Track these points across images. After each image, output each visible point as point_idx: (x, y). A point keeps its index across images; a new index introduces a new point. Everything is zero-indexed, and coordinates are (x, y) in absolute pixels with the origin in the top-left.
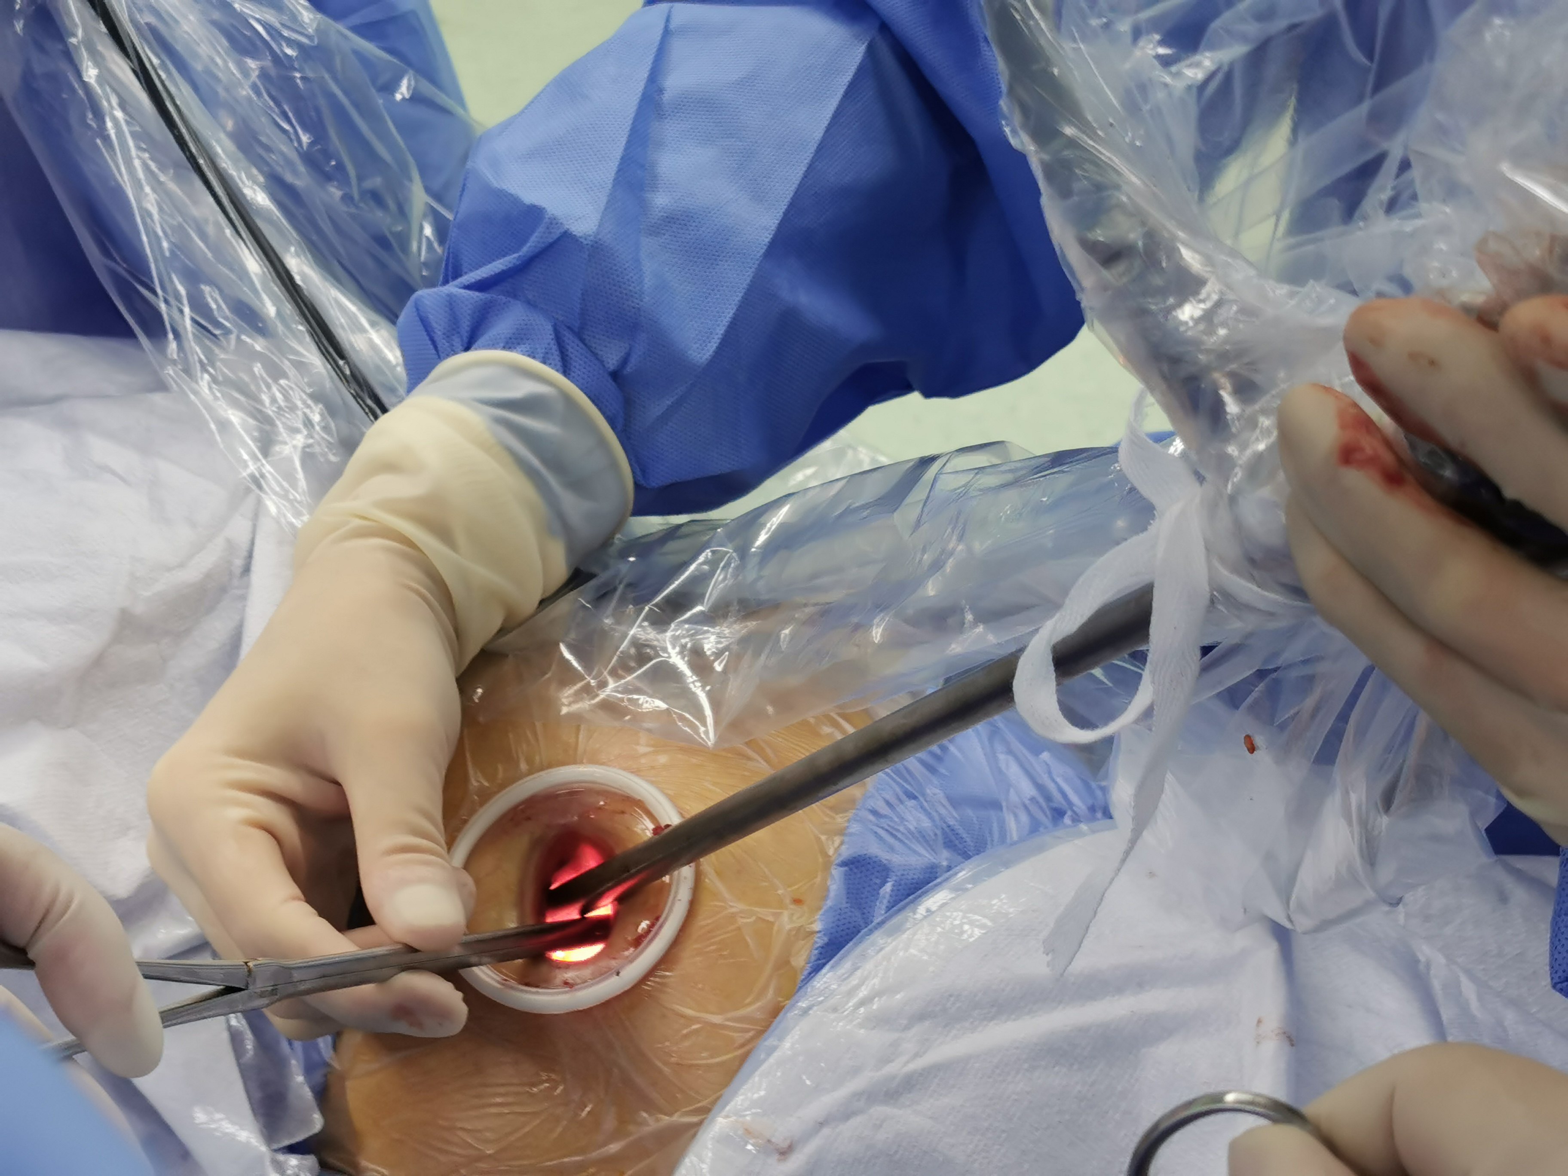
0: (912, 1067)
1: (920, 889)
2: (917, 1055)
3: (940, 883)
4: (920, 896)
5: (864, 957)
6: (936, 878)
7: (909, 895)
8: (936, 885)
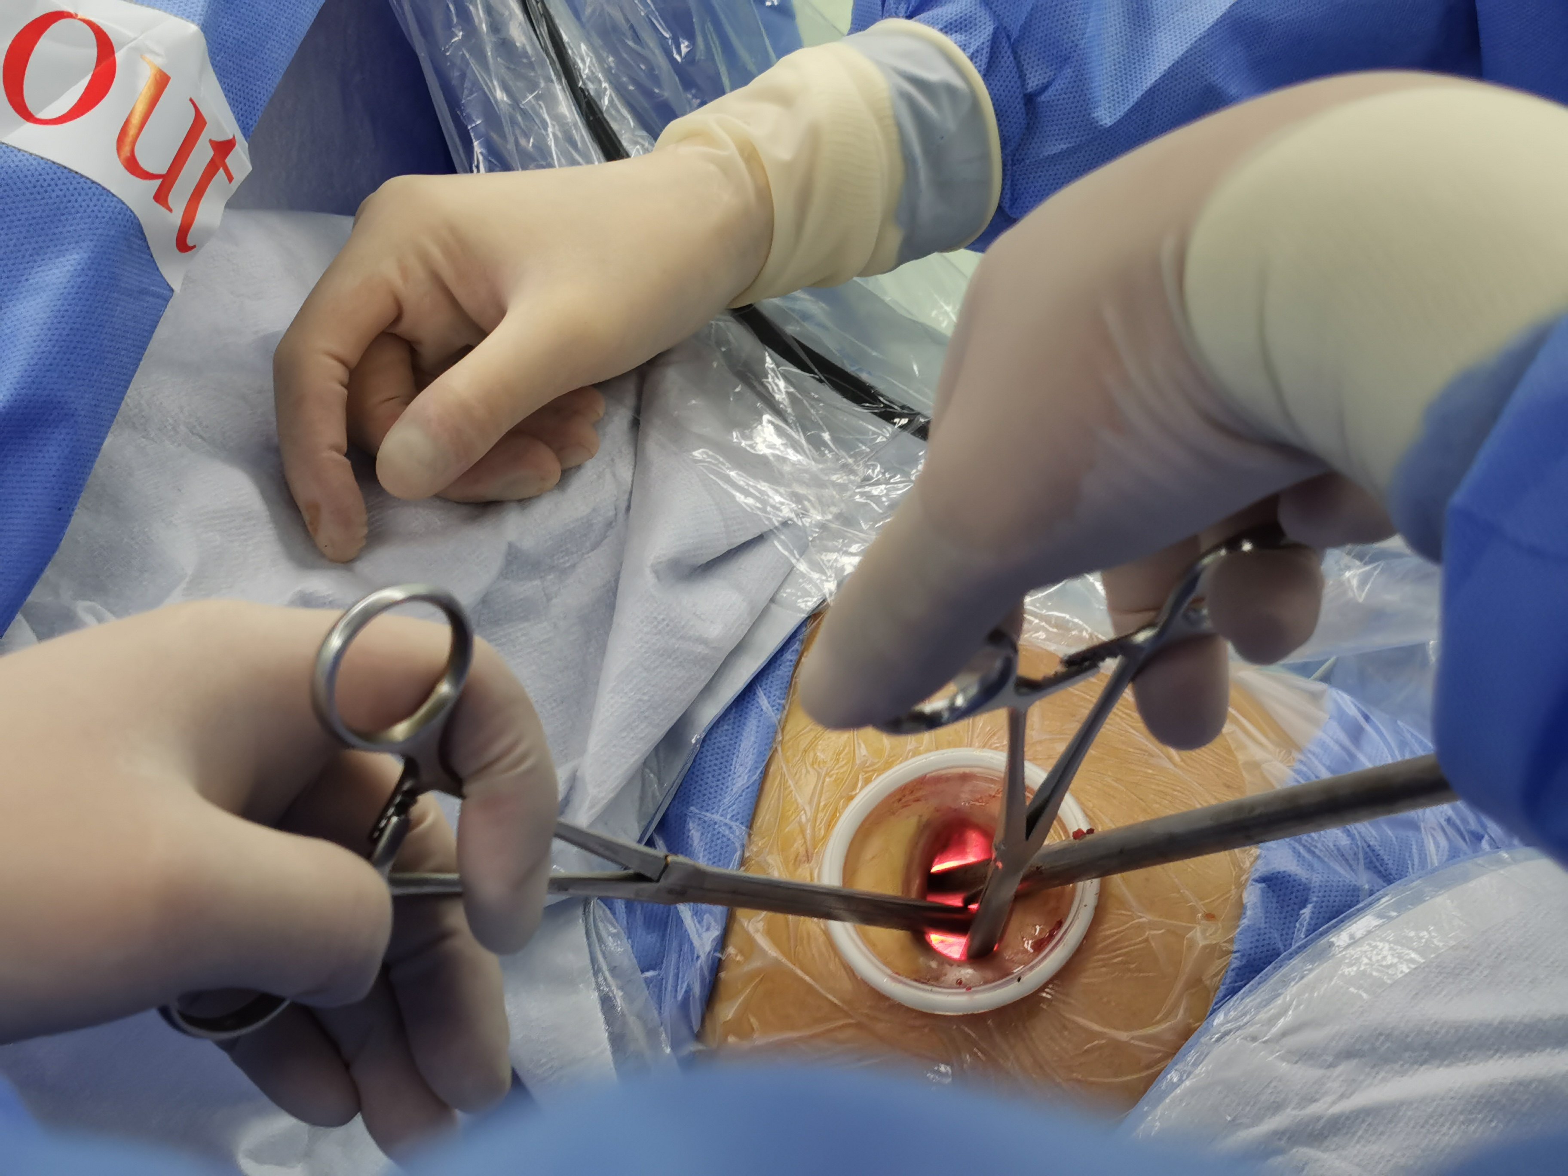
0: (1337, 1109)
1: (1342, 913)
2: (1342, 1097)
3: (1362, 909)
4: (1342, 921)
5: (1285, 983)
6: (1358, 902)
7: (1330, 919)
8: (1359, 910)
